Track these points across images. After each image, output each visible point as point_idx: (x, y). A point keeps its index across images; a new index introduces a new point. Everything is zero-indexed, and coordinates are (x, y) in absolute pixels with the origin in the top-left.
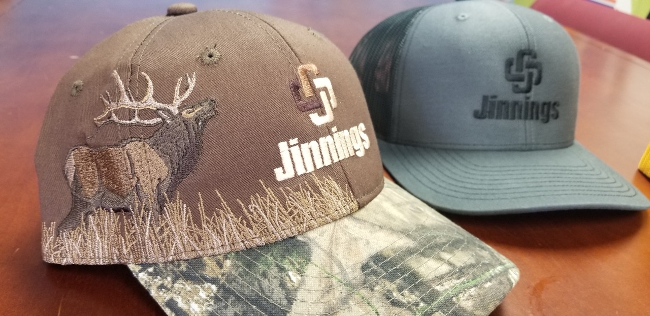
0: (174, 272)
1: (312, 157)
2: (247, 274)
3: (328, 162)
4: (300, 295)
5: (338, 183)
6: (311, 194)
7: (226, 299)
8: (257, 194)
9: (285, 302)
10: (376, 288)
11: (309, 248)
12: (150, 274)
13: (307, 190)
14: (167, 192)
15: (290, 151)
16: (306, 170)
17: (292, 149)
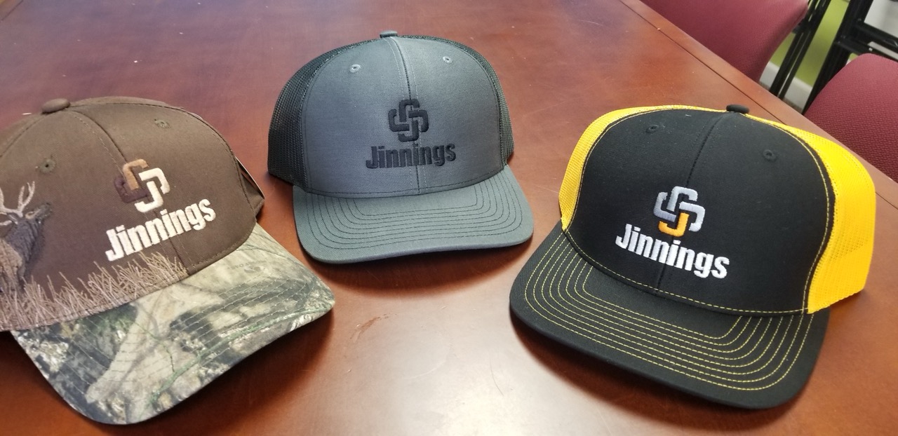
0: (41, 335)
1: (140, 238)
2: (89, 334)
3: (156, 241)
4: (122, 348)
5: (166, 257)
6: (139, 269)
7: (74, 353)
8: (94, 273)
9: (111, 353)
10: (176, 339)
11: (137, 311)
12: (25, 337)
13: (135, 266)
14: (24, 276)
15: (118, 237)
16: (134, 250)
17: (119, 234)
